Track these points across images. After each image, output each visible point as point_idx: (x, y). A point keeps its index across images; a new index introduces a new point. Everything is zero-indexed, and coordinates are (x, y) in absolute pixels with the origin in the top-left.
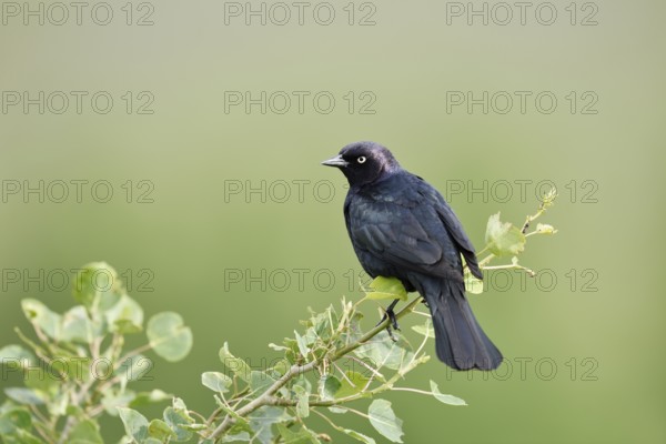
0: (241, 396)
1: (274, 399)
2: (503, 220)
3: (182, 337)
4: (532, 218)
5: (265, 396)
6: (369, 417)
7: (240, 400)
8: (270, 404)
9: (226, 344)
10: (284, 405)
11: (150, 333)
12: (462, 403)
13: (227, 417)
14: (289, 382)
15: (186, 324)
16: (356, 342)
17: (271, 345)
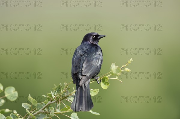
0: (34, 110)
1: (43, 111)
2: (116, 65)
3: (15, 94)
4: (124, 66)
5: (41, 110)
6: (71, 117)
7: (33, 111)
8: (42, 113)
9: (30, 95)
10: (46, 113)
11: (5, 92)
12: (99, 114)
13: (29, 116)
14: (48, 107)
15: (16, 90)
16: (68, 95)
17: (43, 95)
